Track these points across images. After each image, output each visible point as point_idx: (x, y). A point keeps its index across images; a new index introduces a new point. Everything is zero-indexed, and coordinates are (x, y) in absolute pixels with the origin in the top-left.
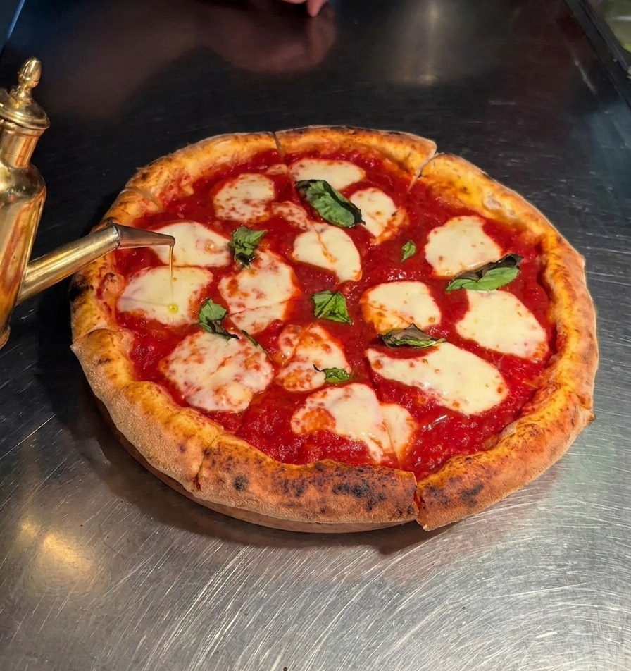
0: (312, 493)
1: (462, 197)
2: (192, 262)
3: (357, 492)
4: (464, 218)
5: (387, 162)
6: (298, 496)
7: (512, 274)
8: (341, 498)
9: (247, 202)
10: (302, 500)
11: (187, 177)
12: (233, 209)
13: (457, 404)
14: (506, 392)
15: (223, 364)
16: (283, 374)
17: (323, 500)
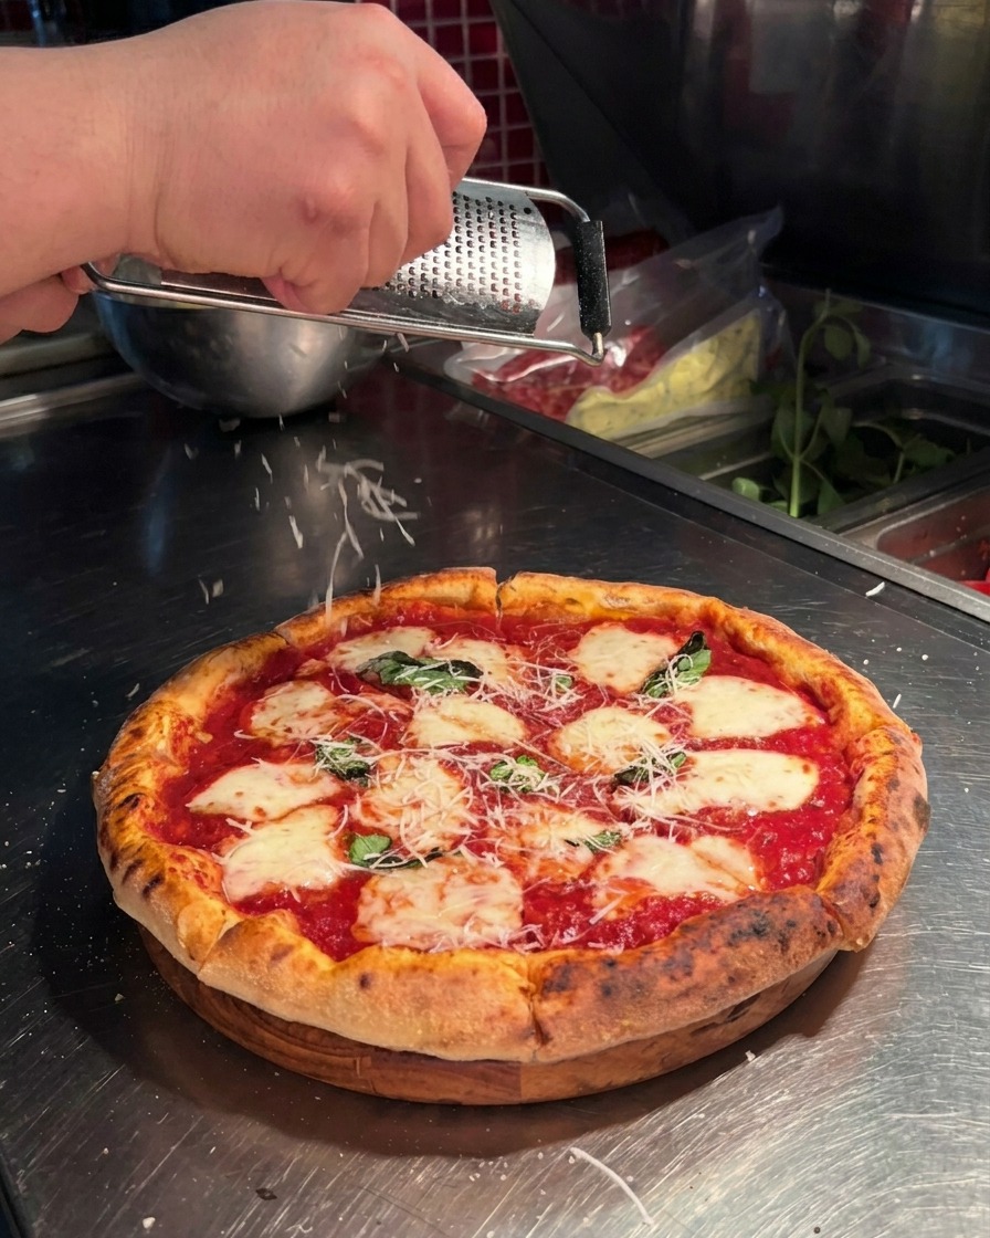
0: (704, 962)
1: (575, 609)
2: (293, 803)
3: (758, 932)
4: (594, 630)
5: (447, 611)
6: (689, 974)
7: (705, 657)
8: (745, 948)
9: (302, 715)
10: (697, 976)
11: (191, 721)
12: (289, 730)
13: (773, 804)
14: (814, 768)
15: (442, 897)
16: (532, 871)
17: (724, 965)
